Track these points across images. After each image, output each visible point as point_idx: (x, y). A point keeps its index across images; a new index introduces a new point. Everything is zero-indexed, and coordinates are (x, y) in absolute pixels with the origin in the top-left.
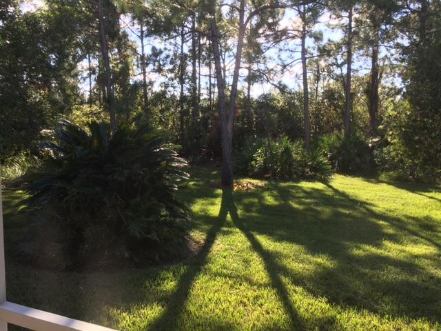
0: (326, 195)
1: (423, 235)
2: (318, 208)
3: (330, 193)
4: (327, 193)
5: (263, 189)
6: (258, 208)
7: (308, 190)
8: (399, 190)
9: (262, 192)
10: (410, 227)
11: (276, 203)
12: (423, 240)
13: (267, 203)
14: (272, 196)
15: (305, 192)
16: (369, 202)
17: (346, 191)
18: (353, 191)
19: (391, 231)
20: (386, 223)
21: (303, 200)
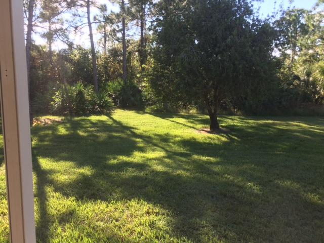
0: (107, 124)
1: (160, 145)
2: (98, 134)
3: (110, 122)
4: (108, 123)
5: (59, 123)
6: (51, 138)
7: (94, 122)
8: (155, 118)
9: (57, 125)
10: (155, 141)
11: (67, 133)
12: (159, 149)
13: (59, 133)
14: (64, 128)
15: (92, 123)
16: (134, 127)
17: (121, 120)
18: (126, 120)
19: (142, 145)
20: (140, 140)
21: (89, 129)
